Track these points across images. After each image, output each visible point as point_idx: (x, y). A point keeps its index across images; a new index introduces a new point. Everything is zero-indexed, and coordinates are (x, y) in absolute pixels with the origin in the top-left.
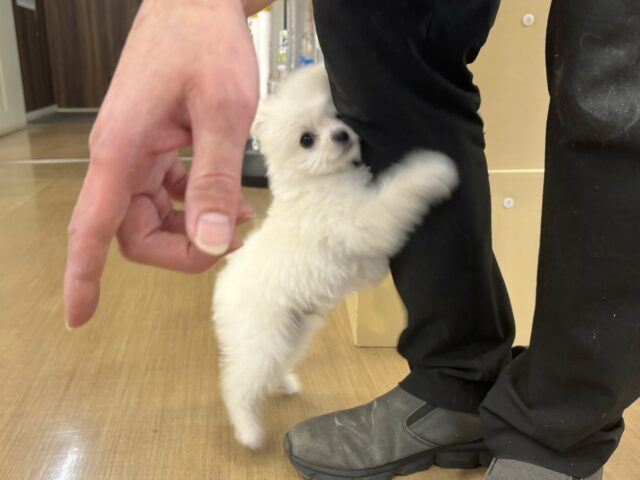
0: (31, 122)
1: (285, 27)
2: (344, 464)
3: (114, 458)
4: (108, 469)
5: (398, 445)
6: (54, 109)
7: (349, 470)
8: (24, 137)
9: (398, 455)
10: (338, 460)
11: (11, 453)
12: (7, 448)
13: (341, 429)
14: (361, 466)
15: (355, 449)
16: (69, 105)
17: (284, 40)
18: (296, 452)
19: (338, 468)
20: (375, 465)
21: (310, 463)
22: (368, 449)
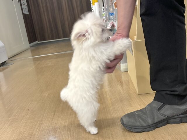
0: (31, 47)
1: (104, 6)
2: (140, 125)
3: (71, 132)
4: (69, 135)
5: (156, 117)
6: (37, 42)
7: (142, 127)
8: (29, 51)
9: (156, 121)
10: (138, 124)
11: (41, 134)
12: (39, 133)
13: (137, 115)
14: (145, 125)
15: (143, 120)
16: (41, 41)
17: (104, 10)
18: (125, 123)
19: (138, 126)
20: (149, 124)
21: (129, 126)
22: (147, 119)
